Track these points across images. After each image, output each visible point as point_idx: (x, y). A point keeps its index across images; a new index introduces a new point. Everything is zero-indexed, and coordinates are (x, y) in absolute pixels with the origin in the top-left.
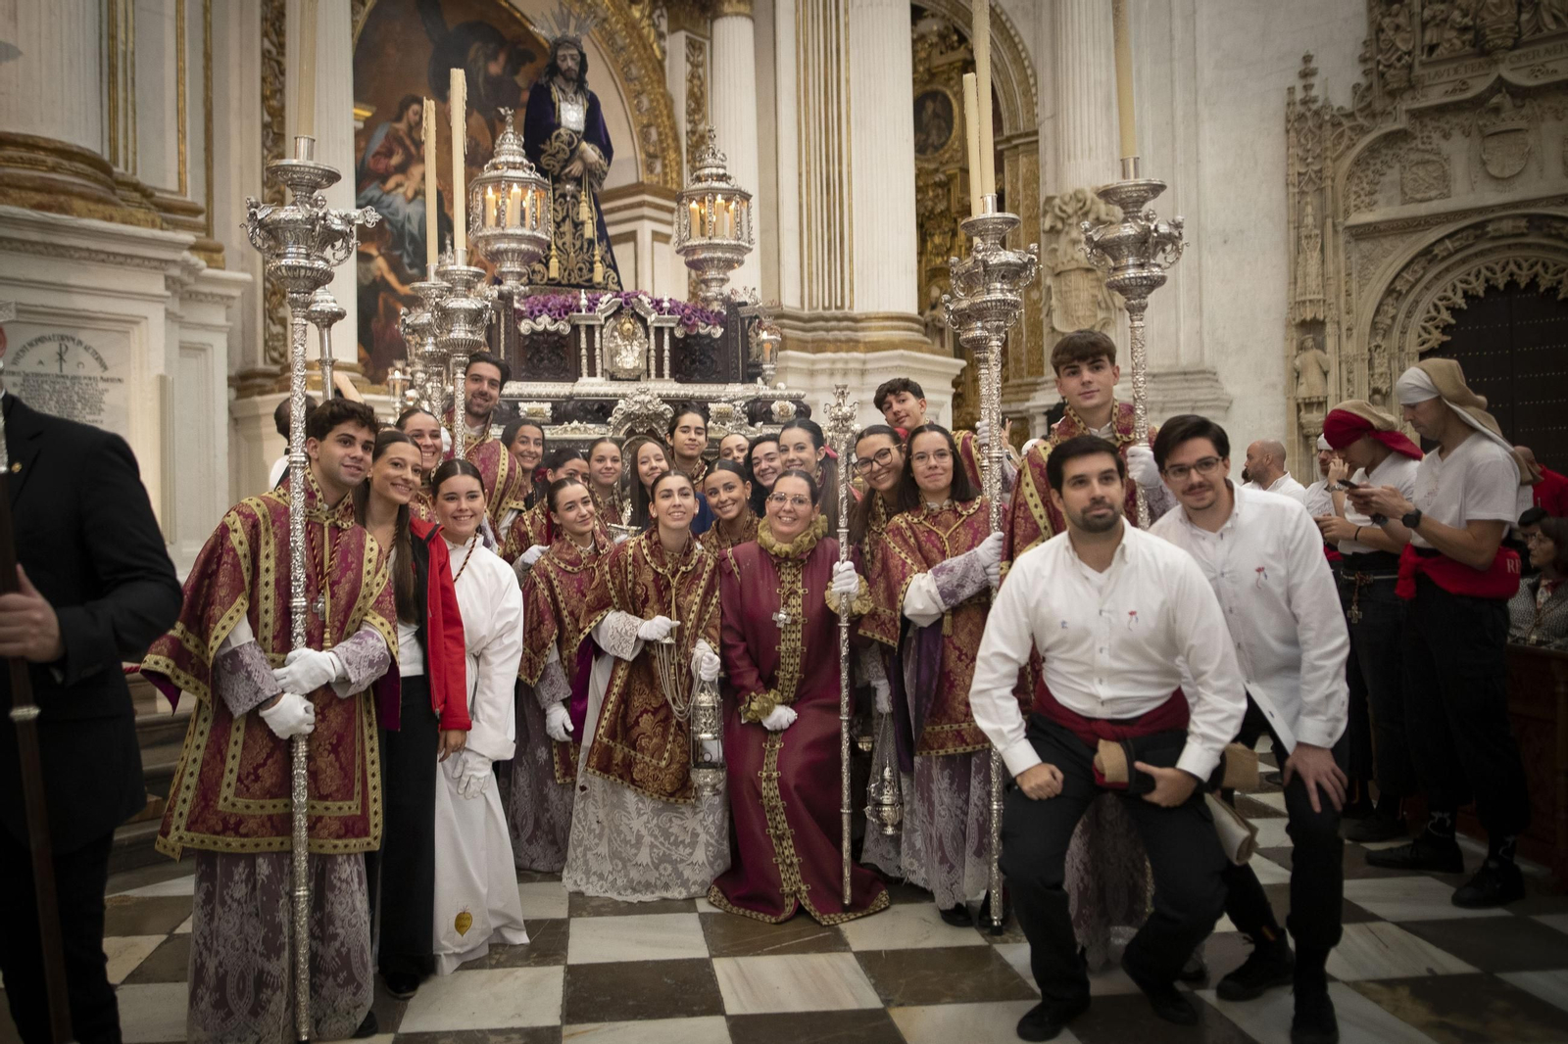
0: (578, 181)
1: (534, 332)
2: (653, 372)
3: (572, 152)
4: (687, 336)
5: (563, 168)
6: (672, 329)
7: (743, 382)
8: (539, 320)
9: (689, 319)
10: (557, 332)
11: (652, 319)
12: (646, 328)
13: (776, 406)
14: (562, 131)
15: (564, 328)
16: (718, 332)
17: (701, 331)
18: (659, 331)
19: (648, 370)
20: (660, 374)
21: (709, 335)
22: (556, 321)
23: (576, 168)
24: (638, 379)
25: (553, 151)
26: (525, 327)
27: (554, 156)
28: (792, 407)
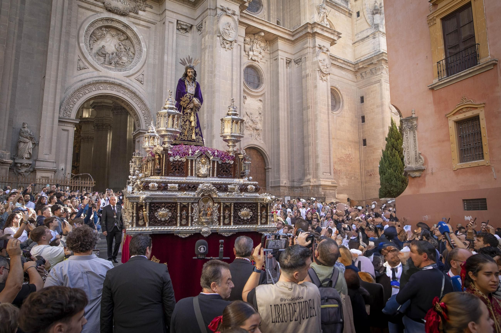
0: (192, 109)
1: (174, 161)
2: (211, 175)
3: (190, 101)
4: (222, 163)
5: (187, 105)
6: (218, 161)
7: (239, 178)
8: (176, 157)
9: (223, 158)
10: (181, 161)
11: (211, 158)
12: (210, 161)
13: (249, 187)
14: (187, 94)
15: (184, 160)
16: (232, 162)
17: (227, 162)
18: (214, 162)
19: (210, 174)
20: (213, 176)
21: (229, 163)
22: (181, 157)
23: (191, 106)
24: (206, 177)
25: (184, 100)
26: (171, 159)
27: (184, 102)
28: (254, 187)
